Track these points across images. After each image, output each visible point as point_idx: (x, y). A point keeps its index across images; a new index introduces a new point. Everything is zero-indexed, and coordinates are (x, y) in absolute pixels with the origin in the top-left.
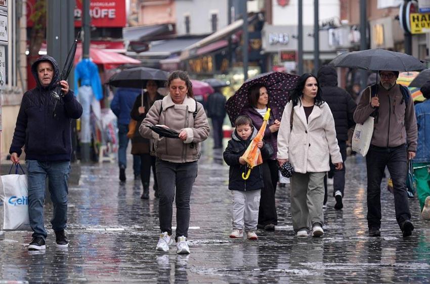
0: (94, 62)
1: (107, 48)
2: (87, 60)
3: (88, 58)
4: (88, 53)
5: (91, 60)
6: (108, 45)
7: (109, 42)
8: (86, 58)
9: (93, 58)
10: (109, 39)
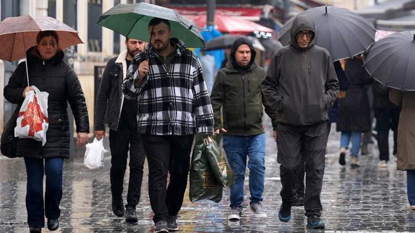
0: (219, 30)
1: (242, 15)
2: (211, 28)
3: (213, 25)
4: (212, 20)
5: (216, 27)
6: (245, 12)
7: (247, 9)
8: (210, 25)
9: (219, 25)
10: (248, 6)
